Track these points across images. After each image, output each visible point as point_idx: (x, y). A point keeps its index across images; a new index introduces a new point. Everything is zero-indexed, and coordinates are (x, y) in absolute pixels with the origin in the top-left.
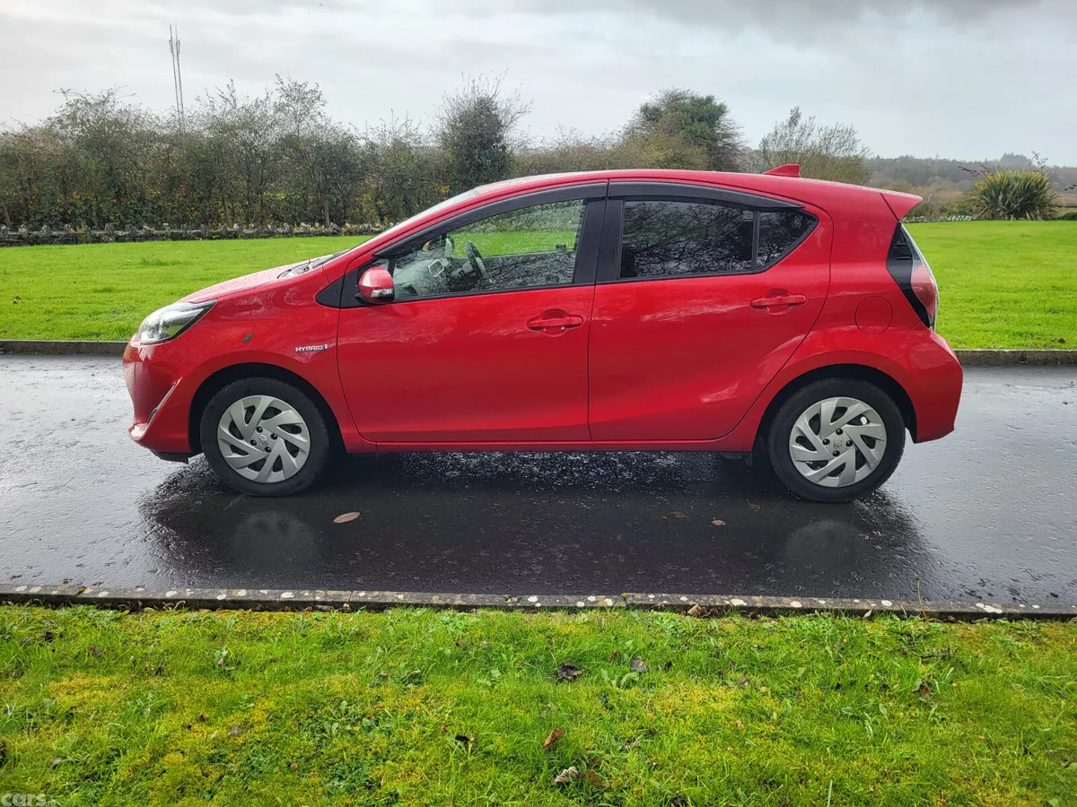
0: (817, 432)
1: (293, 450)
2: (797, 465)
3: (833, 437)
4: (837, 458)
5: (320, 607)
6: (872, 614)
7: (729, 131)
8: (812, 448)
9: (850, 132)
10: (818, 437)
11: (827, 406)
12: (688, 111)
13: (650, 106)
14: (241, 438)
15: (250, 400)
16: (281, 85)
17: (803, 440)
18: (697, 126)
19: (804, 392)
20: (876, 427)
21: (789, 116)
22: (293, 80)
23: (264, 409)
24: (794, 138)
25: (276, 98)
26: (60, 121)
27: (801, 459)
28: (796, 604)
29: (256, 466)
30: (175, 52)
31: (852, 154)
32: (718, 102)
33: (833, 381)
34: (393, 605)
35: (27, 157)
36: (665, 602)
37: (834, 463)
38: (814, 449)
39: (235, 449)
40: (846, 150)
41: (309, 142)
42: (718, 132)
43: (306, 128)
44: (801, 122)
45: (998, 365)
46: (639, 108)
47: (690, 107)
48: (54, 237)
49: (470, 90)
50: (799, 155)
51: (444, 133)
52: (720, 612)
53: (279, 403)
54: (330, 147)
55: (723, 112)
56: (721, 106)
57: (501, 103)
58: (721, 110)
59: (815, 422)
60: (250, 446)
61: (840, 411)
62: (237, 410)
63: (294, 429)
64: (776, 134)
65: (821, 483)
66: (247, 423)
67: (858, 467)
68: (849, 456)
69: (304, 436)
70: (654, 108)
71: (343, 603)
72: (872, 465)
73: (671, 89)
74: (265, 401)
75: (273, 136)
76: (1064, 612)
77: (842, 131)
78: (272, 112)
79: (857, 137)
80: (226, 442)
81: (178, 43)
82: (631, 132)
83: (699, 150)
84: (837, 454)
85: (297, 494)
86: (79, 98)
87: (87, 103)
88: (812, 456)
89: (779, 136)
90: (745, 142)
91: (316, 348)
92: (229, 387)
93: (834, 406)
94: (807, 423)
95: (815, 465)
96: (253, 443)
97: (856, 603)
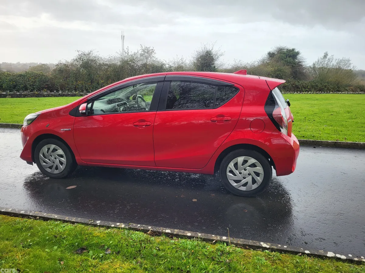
0: (237, 169)
1: (61, 163)
2: (230, 181)
3: (243, 171)
4: (245, 180)
5: (30, 217)
6: (216, 241)
7: (300, 61)
8: (235, 175)
9: (349, 61)
10: (237, 171)
11: (240, 159)
12: (285, 54)
13: (271, 52)
14: (46, 158)
15: (49, 146)
16: (142, 48)
17: (231, 172)
18: (288, 59)
19: (231, 154)
20: (259, 169)
21: (323, 55)
22: (146, 46)
23: (53, 149)
24: (326, 63)
25: (140, 52)
26: (77, 60)
27: (231, 179)
28: (189, 234)
29: (51, 168)
30: (123, 39)
31: (349, 68)
32: (296, 51)
33: (242, 150)
34: (51, 219)
35: (66, 70)
36: (142, 228)
37: (244, 181)
38: (236, 176)
39: (45, 162)
40: (347, 67)
41: (150, 65)
42: (296, 61)
43: (149, 61)
44: (328, 57)
45: (357, 148)
46: (267, 53)
47: (286, 53)
48: (69, 94)
49: (203, 48)
50: (327, 69)
51: (194, 62)
52: (158, 234)
53: (57, 147)
54: (157, 67)
55: (298, 54)
56: (298, 52)
57: (214, 52)
58: (298, 53)
59: (236, 165)
60: (48, 161)
61: (245, 162)
62: (45, 149)
63: (61, 156)
64: (318, 61)
65: (239, 189)
66: (47, 153)
67: (253, 184)
68: (249, 179)
69: (65, 159)
70: (272, 53)
71: (37, 216)
72: (259, 183)
73: (279, 46)
74: (53, 146)
75: (140, 63)
76: (296, 250)
77: (345, 60)
78: (139, 56)
79: (351, 62)
80: (42, 159)
81: (124, 36)
82: (263, 61)
83: (287, 67)
84: (244, 178)
85: (63, 178)
86: (82, 53)
87: (84, 54)
88: (236, 178)
89: (320, 62)
90: (307, 64)
91: (67, 129)
92: (42, 141)
93: (243, 160)
94: (233, 166)
95: (237, 181)
96: (49, 160)
97: (212, 237)
